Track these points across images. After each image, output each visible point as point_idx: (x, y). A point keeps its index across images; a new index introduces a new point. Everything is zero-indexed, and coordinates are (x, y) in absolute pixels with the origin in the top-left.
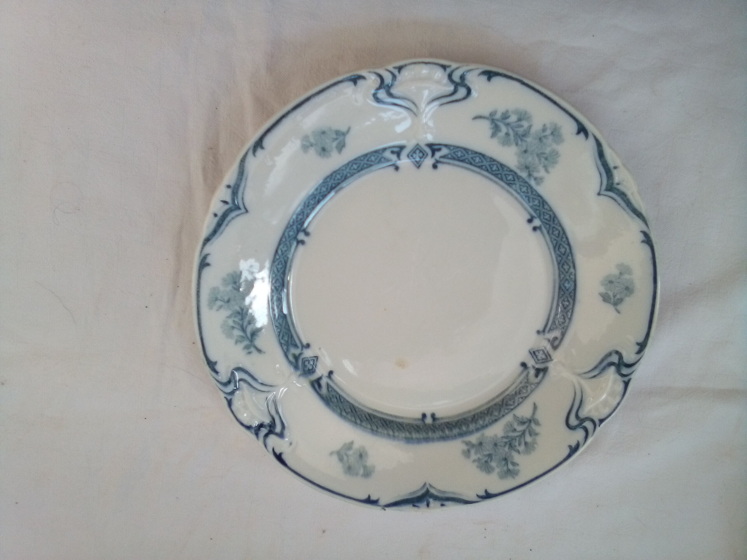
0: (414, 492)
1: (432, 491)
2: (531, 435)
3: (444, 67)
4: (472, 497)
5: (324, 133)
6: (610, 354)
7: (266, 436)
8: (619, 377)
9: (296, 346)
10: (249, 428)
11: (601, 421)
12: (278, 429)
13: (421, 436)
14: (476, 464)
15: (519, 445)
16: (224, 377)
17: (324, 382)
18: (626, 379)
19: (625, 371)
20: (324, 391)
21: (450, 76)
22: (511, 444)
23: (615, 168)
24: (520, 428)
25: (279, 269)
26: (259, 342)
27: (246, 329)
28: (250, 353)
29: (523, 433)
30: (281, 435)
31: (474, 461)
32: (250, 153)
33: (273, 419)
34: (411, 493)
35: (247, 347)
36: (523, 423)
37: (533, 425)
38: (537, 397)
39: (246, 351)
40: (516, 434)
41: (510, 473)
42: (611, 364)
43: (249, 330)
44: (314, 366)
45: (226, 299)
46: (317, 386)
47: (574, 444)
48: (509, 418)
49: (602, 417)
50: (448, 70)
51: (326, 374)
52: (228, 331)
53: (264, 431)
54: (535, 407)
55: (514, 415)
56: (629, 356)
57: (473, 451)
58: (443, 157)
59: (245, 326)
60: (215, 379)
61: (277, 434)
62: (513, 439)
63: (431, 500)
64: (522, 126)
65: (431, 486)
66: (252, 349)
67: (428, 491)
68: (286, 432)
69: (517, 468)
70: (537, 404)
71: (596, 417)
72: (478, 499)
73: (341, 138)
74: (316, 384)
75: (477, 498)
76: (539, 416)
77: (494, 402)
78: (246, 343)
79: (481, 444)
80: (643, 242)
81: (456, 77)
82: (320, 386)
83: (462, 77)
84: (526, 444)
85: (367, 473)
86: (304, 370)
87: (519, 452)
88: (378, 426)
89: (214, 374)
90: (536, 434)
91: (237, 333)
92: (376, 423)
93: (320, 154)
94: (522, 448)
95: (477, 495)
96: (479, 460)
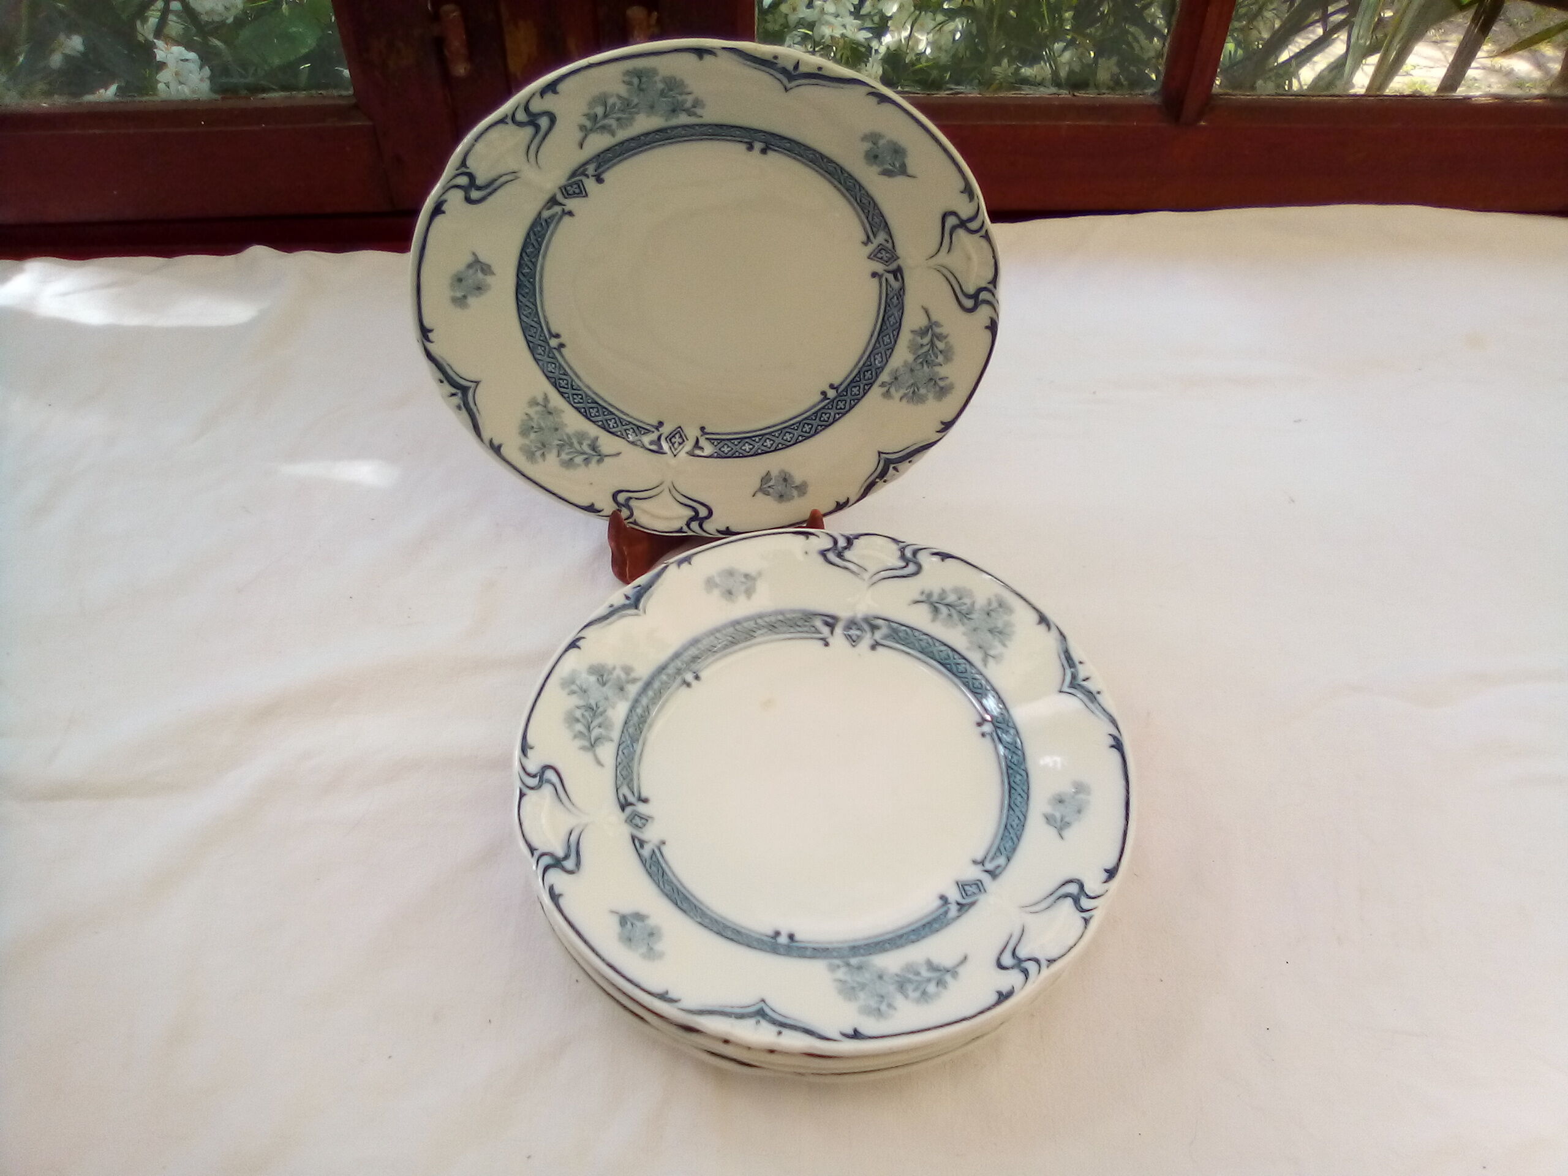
0: (649, 598)
1: (633, 611)
2: (581, 732)
3: (1051, 961)
4: (588, 633)
5: (1079, 812)
6: (578, 864)
7: (836, 542)
8: (546, 849)
9: (886, 637)
10: (857, 537)
11: (522, 795)
12: (831, 556)
13: (686, 654)
14: (610, 667)
15: (583, 715)
16: (922, 557)
17: (826, 630)
18: (537, 854)
19: (546, 860)
20: (818, 623)
21: (1037, 961)
22: (593, 710)
23: (780, 1033)
24: (596, 732)
25: (974, 681)
26: (924, 609)
27: (947, 608)
28: (922, 593)
29: (589, 729)
30: (823, 553)
31: (614, 668)
32: (1115, 732)
33: (845, 560)
34: (651, 595)
35: (930, 595)
36: (597, 739)
37: (586, 744)
38: (607, 775)
39: (927, 591)
40: (595, 723)
41: (569, 683)
42: (566, 857)
43: (944, 610)
44: (849, 637)
45: (992, 614)
46: (829, 620)
47: (530, 753)
48: (616, 734)
49: (524, 799)
50: (1044, 963)
51: (830, 640)
52: (961, 593)
53: (842, 543)
54: (599, 763)
55: (612, 740)
56: (556, 877)
57: (623, 676)
58: (946, 912)
59: (950, 608)
60: (928, 548)
61: (828, 550)
62: (594, 716)
63: (627, 602)
64: (915, 990)
65: (637, 615)
66: (923, 598)
67: (636, 607)
68: (820, 559)
69: (567, 690)
70: (599, 768)
71: (531, 796)
72: (580, 635)
73: (1059, 824)
74: (831, 622)
75: (583, 636)
76: (588, 757)
77: (641, 742)
78: (935, 598)
79: (622, 689)
80: (667, 993)
81: (1031, 967)
82: (827, 624)
83: (1026, 972)
84: (578, 720)
85: (710, 583)
86: (855, 624)
87: (578, 708)
88: (735, 632)
89: (935, 551)
90: (575, 737)
91: (951, 598)
92: (740, 633)
93: (1059, 795)
94: (578, 714)
95: (584, 638)
96: (610, 673)
